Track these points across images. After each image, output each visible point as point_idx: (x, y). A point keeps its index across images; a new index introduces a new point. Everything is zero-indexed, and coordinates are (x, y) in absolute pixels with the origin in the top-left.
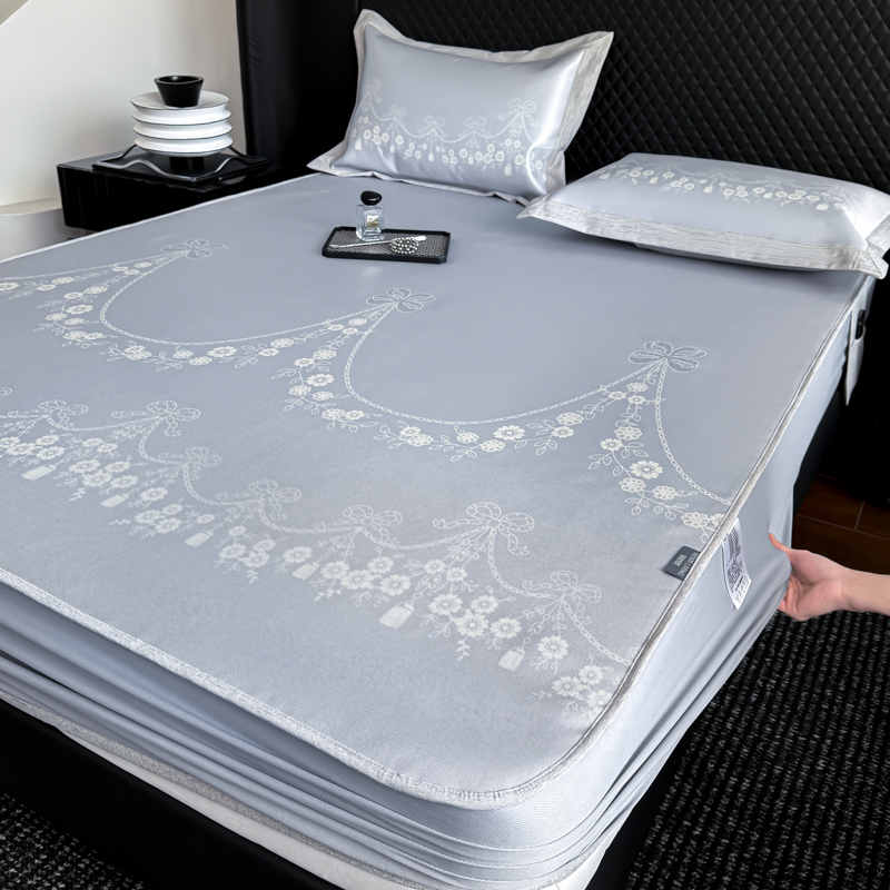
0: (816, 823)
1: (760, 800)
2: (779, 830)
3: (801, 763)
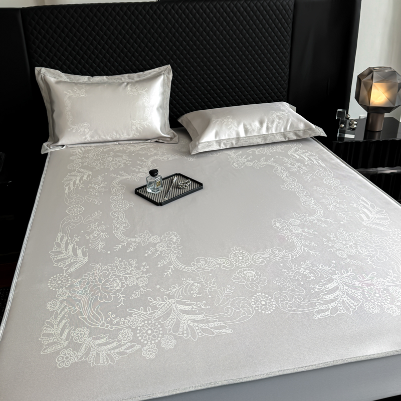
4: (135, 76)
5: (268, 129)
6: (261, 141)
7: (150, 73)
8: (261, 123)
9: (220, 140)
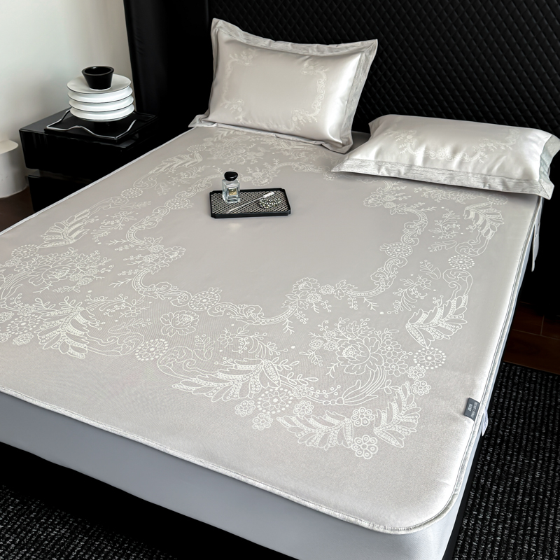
0: (539, 505)
1: (509, 497)
2: (521, 511)
3: (527, 474)
4: (326, 49)
5: (461, 163)
6: (445, 180)
7: (347, 48)
8: (455, 152)
9: (382, 162)
